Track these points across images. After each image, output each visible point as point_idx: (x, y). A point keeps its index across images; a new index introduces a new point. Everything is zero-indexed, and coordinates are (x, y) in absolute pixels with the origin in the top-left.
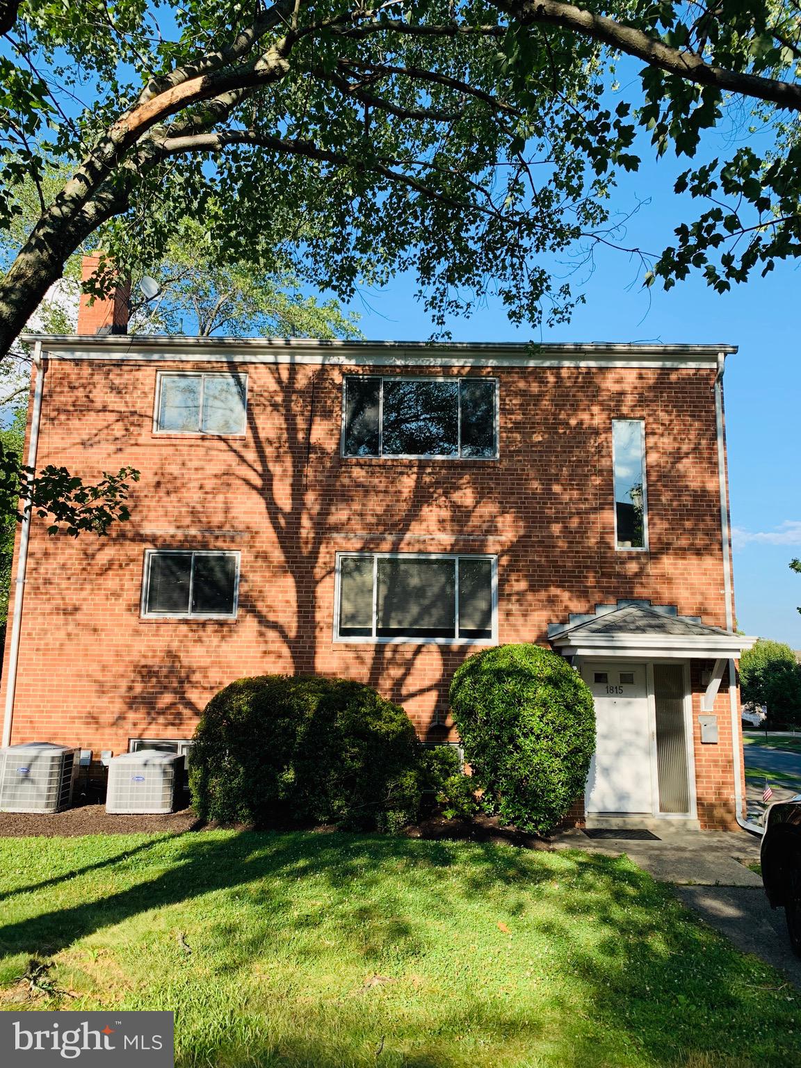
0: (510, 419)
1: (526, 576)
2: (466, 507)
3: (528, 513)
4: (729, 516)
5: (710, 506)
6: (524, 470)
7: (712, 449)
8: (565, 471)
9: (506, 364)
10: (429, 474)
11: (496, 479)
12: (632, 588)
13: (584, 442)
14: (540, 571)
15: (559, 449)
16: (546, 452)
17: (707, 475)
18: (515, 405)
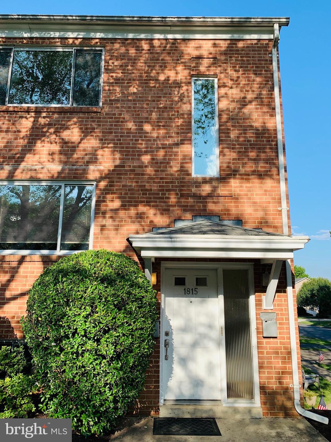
0: (112, 77)
1: (119, 198)
2: (72, 143)
3: (123, 148)
4: (284, 149)
5: (269, 141)
6: (121, 114)
7: (271, 98)
8: (154, 115)
9: (110, 36)
10: (44, 117)
11: (98, 122)
12: (205, 206)
13: (170, 94)
14: (131, 194)
15: (150, 99)
16: (139, 101)
17: (267, 117)
18: (116, 66)
